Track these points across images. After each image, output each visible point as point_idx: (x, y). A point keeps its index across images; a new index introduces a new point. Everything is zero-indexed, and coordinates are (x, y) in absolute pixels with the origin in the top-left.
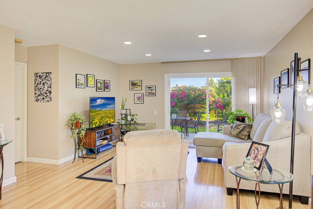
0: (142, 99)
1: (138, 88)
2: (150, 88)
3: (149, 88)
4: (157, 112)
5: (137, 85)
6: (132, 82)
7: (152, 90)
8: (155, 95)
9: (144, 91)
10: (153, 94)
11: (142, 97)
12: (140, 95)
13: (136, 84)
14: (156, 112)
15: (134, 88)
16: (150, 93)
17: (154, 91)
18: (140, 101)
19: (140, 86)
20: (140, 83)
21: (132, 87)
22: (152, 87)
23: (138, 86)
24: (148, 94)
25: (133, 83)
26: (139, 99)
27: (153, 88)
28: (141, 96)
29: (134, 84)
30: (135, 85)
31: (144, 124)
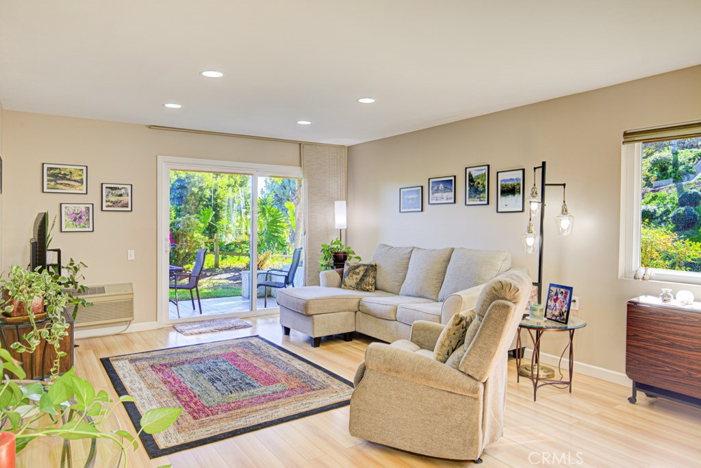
0: (88, 220)
1: (73, 186)
2: (116, 188)
3: (111, 188)
4: (135, 255)
5: (69, 180)
6: (52, 169)
7: (121, 195)
8: (129, 209)
9: (94, 197)
10: (123, 207)
11: (88, 213)
12: (83, 208)
13: (68, 177)
14: (132, 255)
15: (59, 186)
16: (115, 204)
17: (127, 199)
18: (82, 224)
19: (81, 182)
20: (80, 173)
21: (53, 183)
22: (120, 186)
23: (75, 181)
24: (108, 206)
25: (57, 171)
26: (77, 218)
27: (123, 191)
28: (84, 210)
29: (57, 176)
30: (64, 177)
31: (101, 290)
